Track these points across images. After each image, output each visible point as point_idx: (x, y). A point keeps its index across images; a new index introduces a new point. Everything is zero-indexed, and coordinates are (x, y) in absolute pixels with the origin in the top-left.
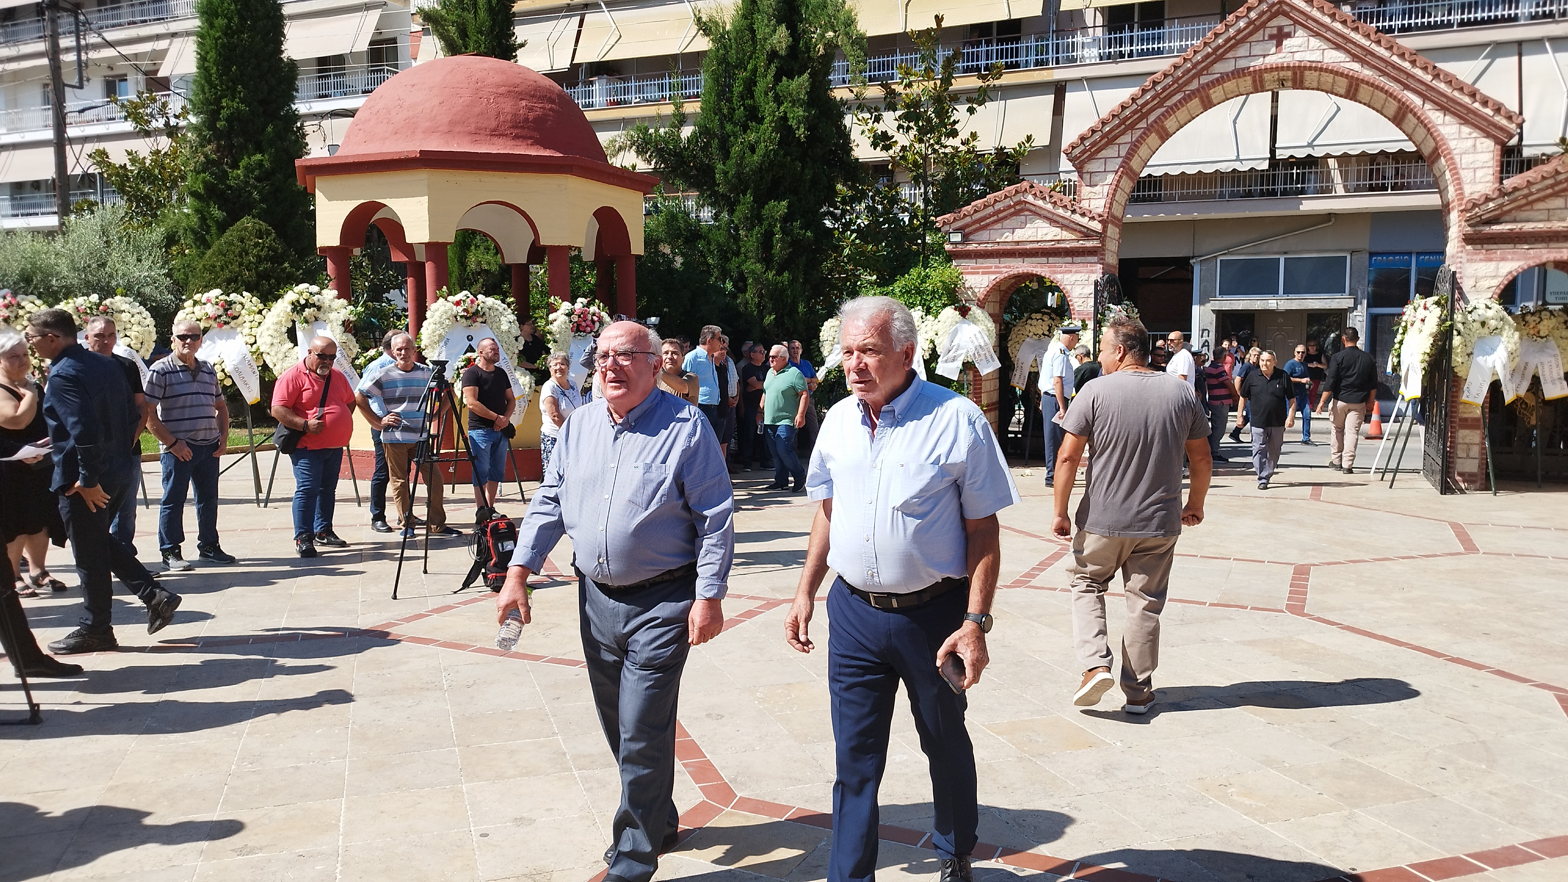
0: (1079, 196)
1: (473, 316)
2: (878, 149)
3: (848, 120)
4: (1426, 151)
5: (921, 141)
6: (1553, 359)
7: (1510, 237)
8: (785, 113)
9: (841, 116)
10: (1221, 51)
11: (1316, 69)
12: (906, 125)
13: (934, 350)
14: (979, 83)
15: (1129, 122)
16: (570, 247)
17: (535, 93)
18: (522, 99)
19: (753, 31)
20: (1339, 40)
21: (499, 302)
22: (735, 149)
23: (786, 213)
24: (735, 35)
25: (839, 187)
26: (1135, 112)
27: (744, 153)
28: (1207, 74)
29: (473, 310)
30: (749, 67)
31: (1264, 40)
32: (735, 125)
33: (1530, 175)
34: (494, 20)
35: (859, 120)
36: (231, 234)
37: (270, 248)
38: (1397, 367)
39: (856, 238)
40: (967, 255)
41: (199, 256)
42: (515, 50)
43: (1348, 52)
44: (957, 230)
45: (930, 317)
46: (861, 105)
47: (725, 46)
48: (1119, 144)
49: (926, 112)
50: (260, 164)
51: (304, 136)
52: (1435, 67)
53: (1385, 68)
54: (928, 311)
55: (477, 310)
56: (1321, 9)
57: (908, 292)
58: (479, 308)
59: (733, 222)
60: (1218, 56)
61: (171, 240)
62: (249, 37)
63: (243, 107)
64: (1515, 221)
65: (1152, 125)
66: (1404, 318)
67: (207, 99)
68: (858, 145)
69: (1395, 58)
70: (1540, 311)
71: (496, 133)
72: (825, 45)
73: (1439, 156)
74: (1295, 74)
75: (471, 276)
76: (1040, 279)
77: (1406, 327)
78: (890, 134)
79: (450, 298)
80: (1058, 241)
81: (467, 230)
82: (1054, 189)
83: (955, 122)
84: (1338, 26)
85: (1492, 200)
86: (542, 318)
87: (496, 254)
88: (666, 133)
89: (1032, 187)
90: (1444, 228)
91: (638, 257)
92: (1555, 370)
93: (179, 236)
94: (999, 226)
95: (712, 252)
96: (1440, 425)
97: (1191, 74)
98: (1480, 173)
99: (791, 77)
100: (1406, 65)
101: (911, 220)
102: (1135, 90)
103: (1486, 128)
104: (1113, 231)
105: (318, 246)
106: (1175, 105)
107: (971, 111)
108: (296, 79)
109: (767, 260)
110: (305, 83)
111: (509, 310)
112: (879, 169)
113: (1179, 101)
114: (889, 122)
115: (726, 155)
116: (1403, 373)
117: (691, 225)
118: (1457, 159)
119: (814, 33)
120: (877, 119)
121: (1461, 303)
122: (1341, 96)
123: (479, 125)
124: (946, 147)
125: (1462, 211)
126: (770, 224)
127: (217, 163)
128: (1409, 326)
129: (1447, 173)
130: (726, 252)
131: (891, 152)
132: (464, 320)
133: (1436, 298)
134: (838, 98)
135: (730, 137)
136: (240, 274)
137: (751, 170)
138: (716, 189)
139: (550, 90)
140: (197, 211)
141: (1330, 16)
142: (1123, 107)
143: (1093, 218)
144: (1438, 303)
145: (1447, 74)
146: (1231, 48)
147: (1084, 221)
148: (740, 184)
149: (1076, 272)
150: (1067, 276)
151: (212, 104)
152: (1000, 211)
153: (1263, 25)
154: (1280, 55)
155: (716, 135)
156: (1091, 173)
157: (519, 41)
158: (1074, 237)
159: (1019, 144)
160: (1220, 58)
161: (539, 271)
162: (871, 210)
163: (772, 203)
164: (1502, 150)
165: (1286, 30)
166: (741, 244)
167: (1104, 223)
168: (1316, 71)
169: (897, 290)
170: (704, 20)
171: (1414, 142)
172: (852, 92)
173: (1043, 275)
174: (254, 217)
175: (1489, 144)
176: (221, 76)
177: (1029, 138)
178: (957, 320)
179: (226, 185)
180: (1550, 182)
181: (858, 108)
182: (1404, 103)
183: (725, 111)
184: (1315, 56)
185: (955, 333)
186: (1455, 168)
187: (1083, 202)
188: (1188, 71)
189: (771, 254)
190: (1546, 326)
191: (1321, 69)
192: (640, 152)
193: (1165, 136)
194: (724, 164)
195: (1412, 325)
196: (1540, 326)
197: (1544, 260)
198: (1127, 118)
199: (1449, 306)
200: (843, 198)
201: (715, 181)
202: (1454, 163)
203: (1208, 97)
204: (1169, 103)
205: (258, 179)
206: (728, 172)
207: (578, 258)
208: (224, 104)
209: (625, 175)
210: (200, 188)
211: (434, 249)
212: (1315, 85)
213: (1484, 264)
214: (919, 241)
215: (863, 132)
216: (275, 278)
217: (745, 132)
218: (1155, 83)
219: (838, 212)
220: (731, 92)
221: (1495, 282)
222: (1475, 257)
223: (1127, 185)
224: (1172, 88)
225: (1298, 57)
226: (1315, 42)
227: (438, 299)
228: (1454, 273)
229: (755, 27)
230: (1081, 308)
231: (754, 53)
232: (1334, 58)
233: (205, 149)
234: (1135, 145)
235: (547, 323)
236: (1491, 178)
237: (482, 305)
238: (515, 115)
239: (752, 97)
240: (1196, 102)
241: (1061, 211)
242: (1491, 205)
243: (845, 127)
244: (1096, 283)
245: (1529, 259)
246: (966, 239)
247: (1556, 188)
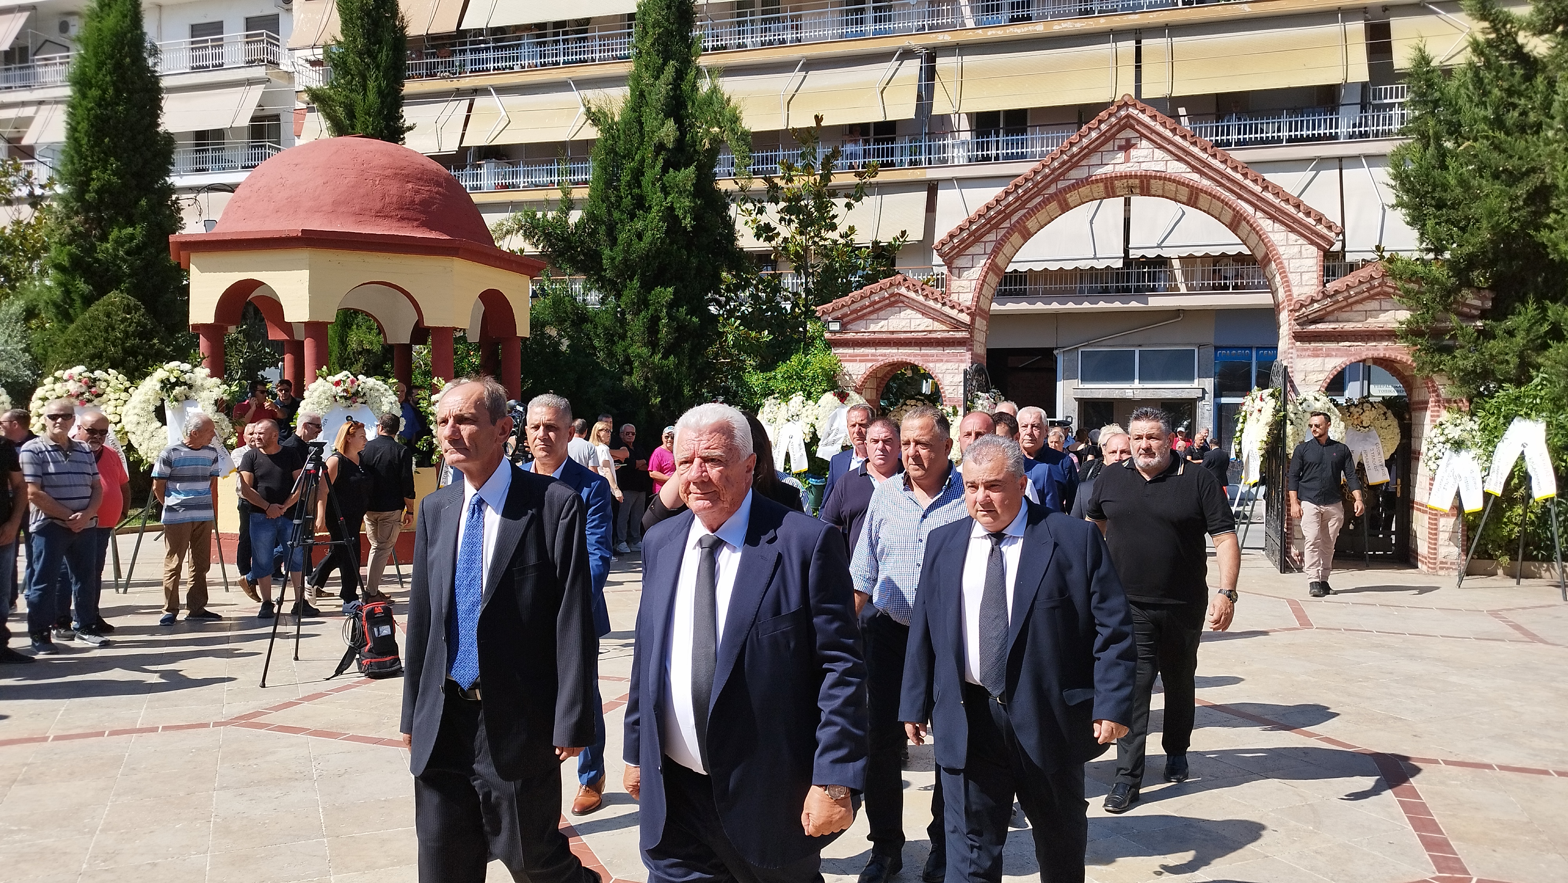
0: (949, 289)
1: (353, 397)
2: (761, 239)
3: (733, 210)
4: (1259, 255)
5: (801, 233)
6: (1375, 447)
7: (1334, 336)
8: (672, 203)
9: (726, 207)
10: (1076, 159)
11: (1160, 178)
12: (787, 218)
13: (814, 434)
14: (857, 180)
15: (994, 222)
16: (455, 329)
17: (421, 176)
18: (408, 182)
19: (641, 124)
20: (1180, 154)
21: (380, 383)
22: (622, 237)
23: (672, 299)
24: (623, 126)
25: (724, 274)
26: (999, 213)
27: (631, 240)
28: (1064, 180)
29: (353, 391)
30: (637, 157)
31: (1114, 150)
32: (622, 212)
33: (1350, 279)
34: (382, 102)
35: (743, 211)
36: (97, 308)
37: (139, 323)
38: (1239, 453)
39: (740, 325)
40: (846, 344)
41: (60, 330)
42: (403, 133)
43: (1188, 163)
44: (836, 320)
45: (810, 402)
46: (745, 196)
47: (613, 137)
48: (985, 242)
49: (807, 206)
50: (132, 237)
51: (179, 210)
52: (1264, 180)
53: (1220, 178)
54: (809, 396)
55: (357, 390)
56: (1163, 124)
57: (790, 377)
58: (360, 389)
59: (620, 307)
60: (1074, 163)
61: (30, 313)
62: (125, 109)
63: (114, 179)
64: (1337, 321)
65: (1015, 226)
66: (1244, 408)
67: (76, 170)
68: (742, 235)
69: (1229, 170)
70: (1362, 403)
71: (381, 214)
72: (711, 140)
73: (1270, 261)
74: (1142, 182)
75: (351, 356)
76: (915, 368)
77: (1245, 416)
78: (772, 226)
79: (329, 378)
80: (930, 332)
81: (349, 309)
82: (927, 283)
83: (834, 217)
84: (1178, 139)
85: (1317, 301)
86: (424, 399)
87: (379, 334)
88: (554, 218)
89: (905, 280)
90: (1276, 326)
91: (522, 338)
92: (1377, 457)
93: (40, 310)
94: (875, 316)
95: (598, 336)
96: (1278, 509)
97: (1049, 179)
98: (1306, 277)
99: (677, 168)
100: (1239, 177)
101: (792, 309)
102: (998, 191)
103: (1310, 236)
104: (980, 323)
105: (192, 321)
106: (1036, 207)
107: (849, 206)
108: (173, 153)
109: (653, 345)
110: (182, 156)
111: (391, 392)
112: (763, 258)
113: (1039, 204)
114: (772, 214)
115: (614, 242)
116: (1244, 459)
117: (578, 309)
118: (1286, 263)
119: (700, 128)
120: (761, 211)
121: (1293, 395)
122: (1183, 203)
123: (364, 205)
124: (825, 240)
125: (1291, 311)
126: (656, 310)
127: (85, 236)
128: (1248, 416)
129: (1278, 275)
130: (612, 336)
131: (774, 243)
132: (343, 400)
133: (1270, 390)
134: (723, 189)
135: (617, 223)
136: (105, 349)
137: (639, 257)
138: (603, 273)
139: (437, 174)
140: (60, 284)
141: (1171, 130)
142: (989, 208)
143: (962, 311)
144: (1272, 395)
145: (1275, 187)
146: (1085, 156)
147: (954, 313)
148: (627, 270)
149: (947, 361)
150: (938, 365)
151: (80, 175)
152: (875, 303)
153: (1113, 137)
154: (1129, 165)
155: (604, 222)
156: (960, 268)
157: (407, 124)
158: (944, 328)
159: (894, 238)
160: (1075, 165)
161: (421, 353)
162: (755, 297)
163: (658, 289)
164: (1325, 256)
165: (1133, 142)
166: (627, 328)
167: (972, 315)
168: (1160, 180)
169: (779, 376)
170: (593, 110)
171: (1248, 247)
172: (737, 183)
173: (916, 363)
174: (122, 291)
175: (1314, 249)
176: (92, 147)
177: (904, 233)
178: (836, 405)
179: (93, 258)
180: (1368, 285)
181: (742, 200)
182: (1238, 212)
183: (613, 199)
184: (1160, 167)
185: (835, 417)
186: (1284, 272)
187: (952, 295)
188: (1046, 177)
189: (656, 337)
190: (1368, 416)
191: (1165, 179)
192: (528, 236)
193: (1027, 235)
194: (611, 250)
195: (1251, 415)
196: (1363, 417)
197: (1364, 357)
198: (992, 218)
199: (1282, 398)
200: (728, 286)
201: (601, 266)
202: (1283, 267)
203: (1065, 200)
204: (1029, 205)
205: (128, 253)
206: (615, 258)
207: (463, 339)
208: (94, 176)
209: (512, 258)
210: (65, 261)
211: (314, 328)
212: (1160, 192)
213: (1310, 360)
214: (801, 329)
215: (746, 223)
216: (142, 355)
217: (632, 220)
218: (1017, 187)
219: (723, 299)
220: (619, 180)
221: (1322, 377)
222: (1304, 353)
223: (993, 280)
224: (1032, 192)
225: (1144, 166)
226: (1159, 154)
227: (317, 378)
228: (1286, 368)
229: (643, 120)
230: (952, 395)
231: (641, 143)
232: (1176, 169)
233: (72, 221)
234: (1000, 244)
235: (430, 405)
236: (1315, 281)
237: (362, 385)
238: (401, 197)
239: (640, 186)
240: (1054, 205)
241: (931, 303)
242: (1316, 305)
243: (730, 217)
244: (965, 372)
245: (1351, 355)
246: (844, 328)
247: (1372, 292)
